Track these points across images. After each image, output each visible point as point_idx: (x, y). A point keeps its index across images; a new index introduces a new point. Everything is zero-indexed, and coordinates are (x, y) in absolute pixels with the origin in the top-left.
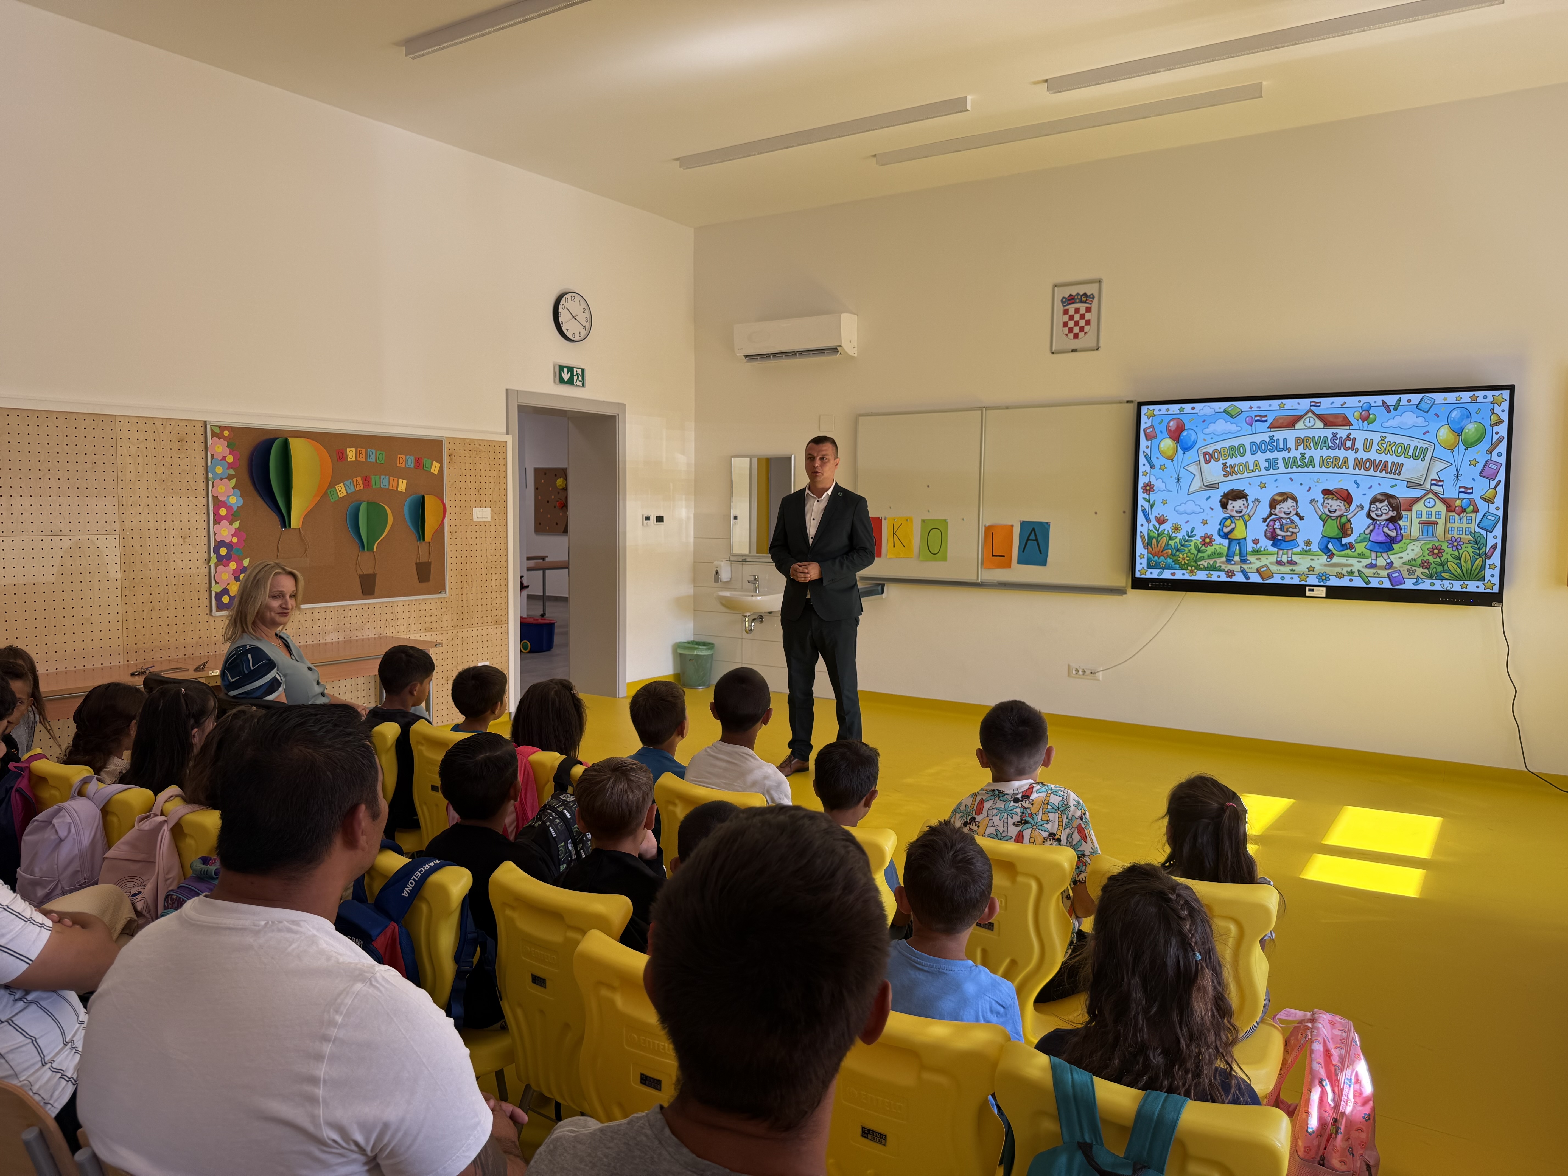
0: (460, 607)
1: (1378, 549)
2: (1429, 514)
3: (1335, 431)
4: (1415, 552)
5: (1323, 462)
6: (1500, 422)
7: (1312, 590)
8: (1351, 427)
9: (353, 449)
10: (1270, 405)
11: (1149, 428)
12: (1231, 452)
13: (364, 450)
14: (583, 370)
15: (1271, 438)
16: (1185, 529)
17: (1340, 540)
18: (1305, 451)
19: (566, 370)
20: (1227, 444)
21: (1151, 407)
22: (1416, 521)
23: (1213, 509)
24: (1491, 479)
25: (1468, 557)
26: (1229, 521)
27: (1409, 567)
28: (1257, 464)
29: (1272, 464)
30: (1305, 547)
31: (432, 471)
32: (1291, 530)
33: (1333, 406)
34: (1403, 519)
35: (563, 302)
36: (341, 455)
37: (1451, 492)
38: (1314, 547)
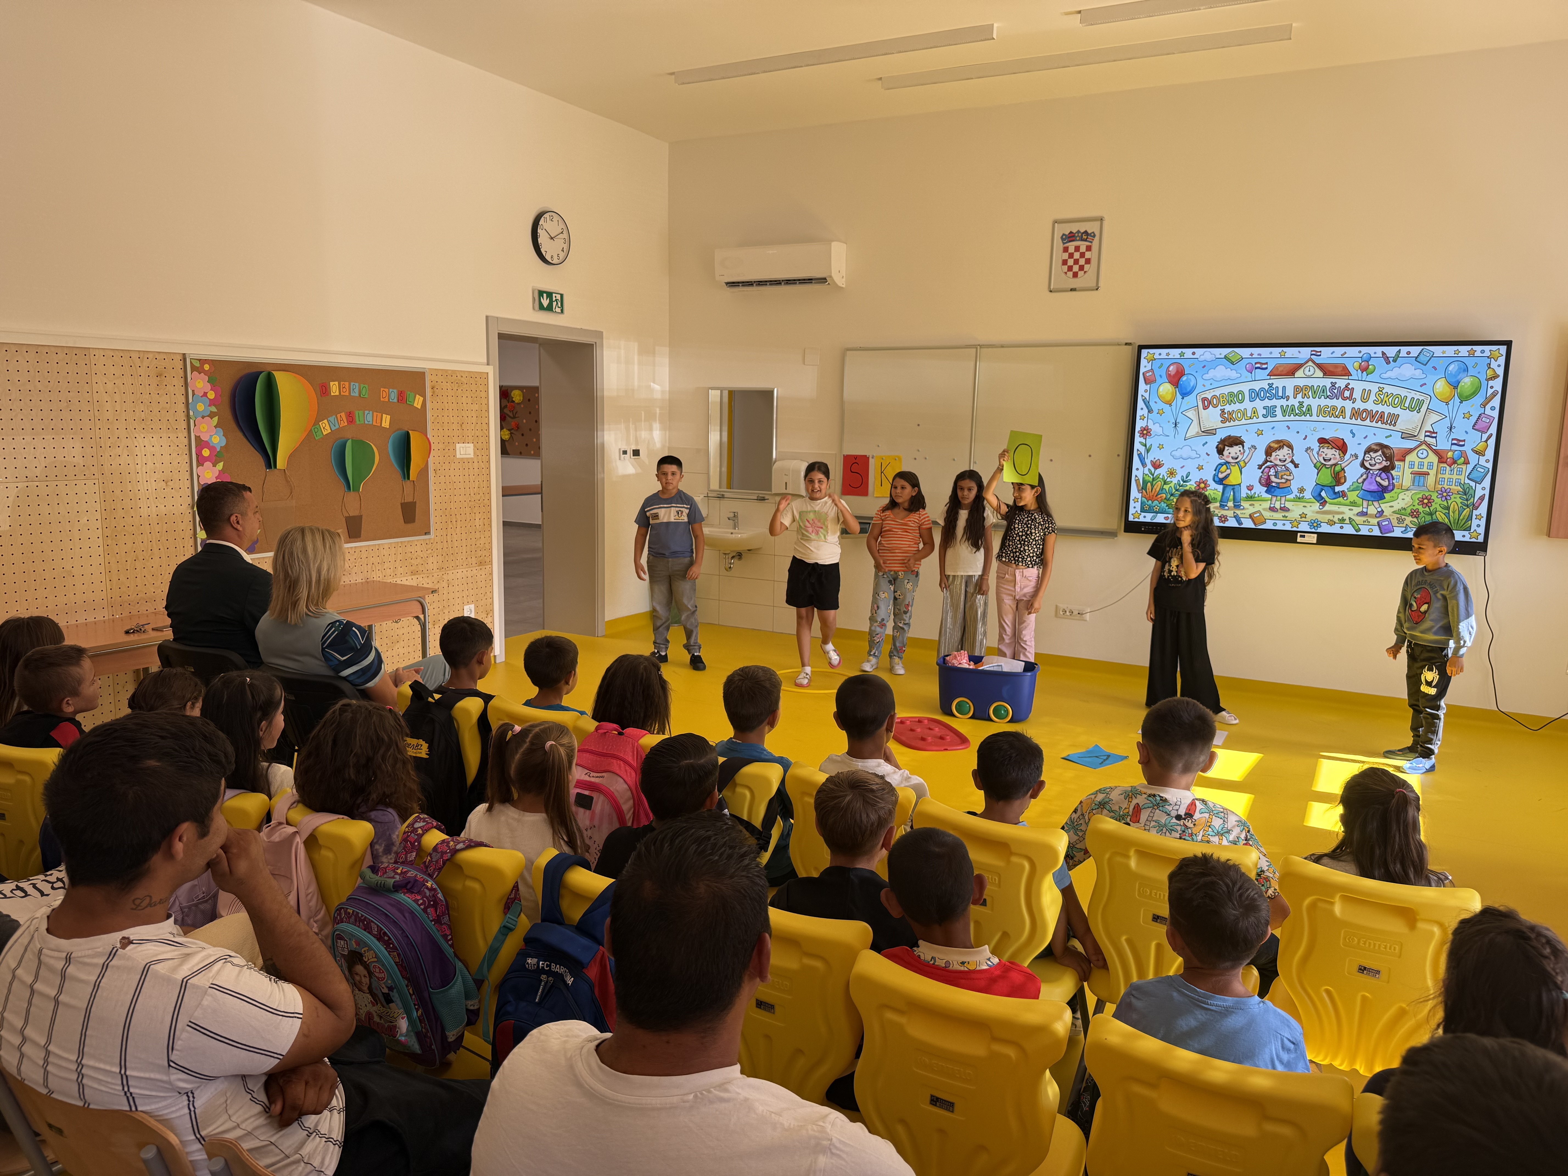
0: (445, 549)
1: (1369, 497)
2: (1421, 465)
3: (1334, 381)
4: (1406, 501)
5: (1321, 411)
6: (1496, 377)
7: (1304, 536)
8: (1350, 377)
9: (337, 383)
10: (1271, 353)
11: (1148, 372)
12: (1230, 399)
13: (347, 384)
14: (562, 295)
15: (1270, 385)
16: (1181, 474)
17: (1333, 488)
18: (1303, 400)
19: (545, 295)
20: (1226, 390)
21: (1152, 351)
22: (1408, 471)
23: (1208, 455)
24: (1483, 432)
25: (1456, 507)
26: (1224, 467)
27: (1399, 516)
28: (1255, 412)
29: (1270, 411)
30: (1298, 495)
31: (415, 405)
32: (1285, 477)
33: (1333, 355)
34: (1396, 469)
35: (542, 222)
36: (324, 390)
37: (1443, 444)
38: (1308, 495)
